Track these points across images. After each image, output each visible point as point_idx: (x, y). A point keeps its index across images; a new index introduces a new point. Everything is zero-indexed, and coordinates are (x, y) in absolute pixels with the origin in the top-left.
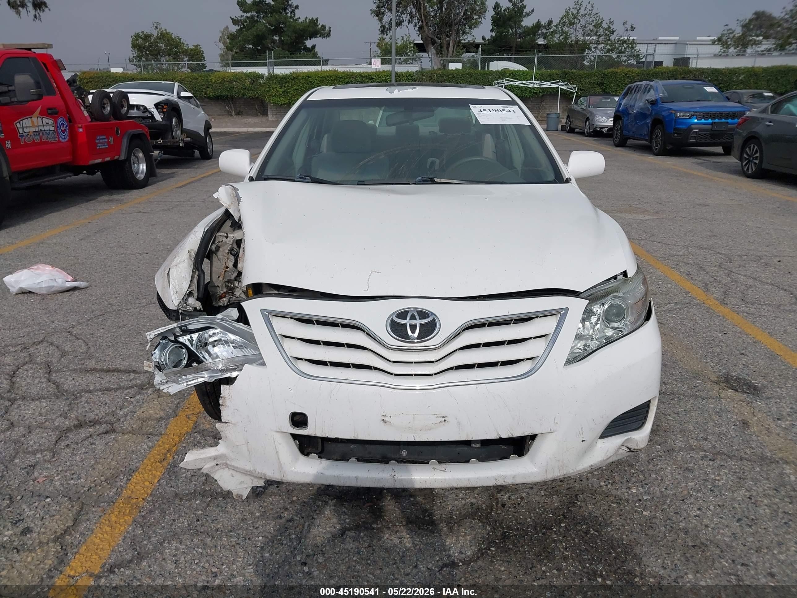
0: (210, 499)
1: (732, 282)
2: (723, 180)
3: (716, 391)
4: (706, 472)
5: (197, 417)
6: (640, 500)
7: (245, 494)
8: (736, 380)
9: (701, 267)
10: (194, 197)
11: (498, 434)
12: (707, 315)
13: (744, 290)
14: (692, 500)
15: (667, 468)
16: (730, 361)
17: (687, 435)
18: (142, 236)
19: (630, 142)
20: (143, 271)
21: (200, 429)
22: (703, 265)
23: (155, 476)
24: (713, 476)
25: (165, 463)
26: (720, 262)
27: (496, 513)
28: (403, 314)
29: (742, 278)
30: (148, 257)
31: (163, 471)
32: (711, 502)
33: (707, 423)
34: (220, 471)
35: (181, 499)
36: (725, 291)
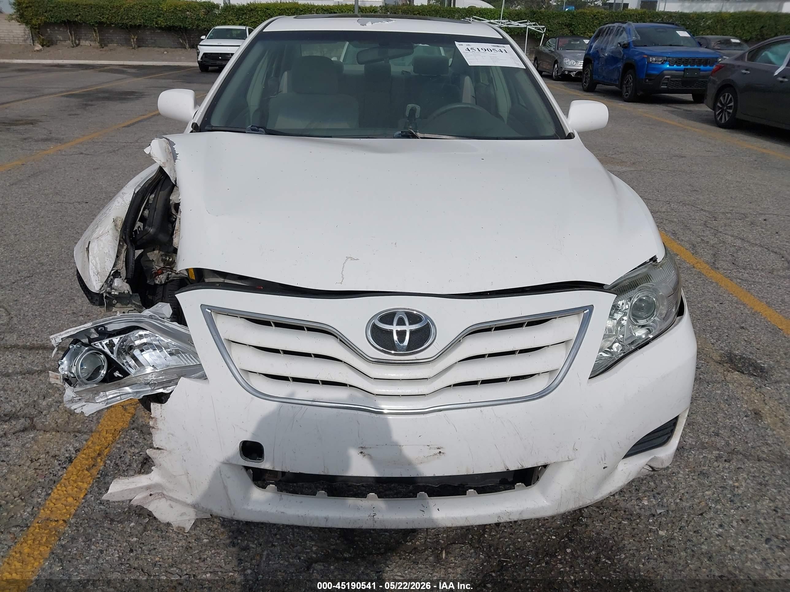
0: (147, 520)
1: (720, 243)
2: (697, 130)
3: (721, 373)
4: (723, 476)
5: (135, 409)
6: (654, 516)
7: (188, 526)
8: (740, 359)
9: (686, 226)
10: (143, 137)
11: (506, 466)
12: (699, 282)
13: (734, 252)
14: (712, 514)
15: (679, 473)
16: (731, 337)
17: (696, 429)
18: (82, 181)
19: (599, 87)
20: (81, 223)
21: (138, 425)
22: (688, 223)
23: (80, 489)
24: (731, 482)
25: (94, 471)
26: (704, 220)
27: (490, 535)
28: (388, 317)
29: (729, 239)
30: (88, 207)
31: (91, 482)
32: (733, 515)
33: (717, 413)
34: (155, 501)
35: (112, 520)
36: (714, 253)
